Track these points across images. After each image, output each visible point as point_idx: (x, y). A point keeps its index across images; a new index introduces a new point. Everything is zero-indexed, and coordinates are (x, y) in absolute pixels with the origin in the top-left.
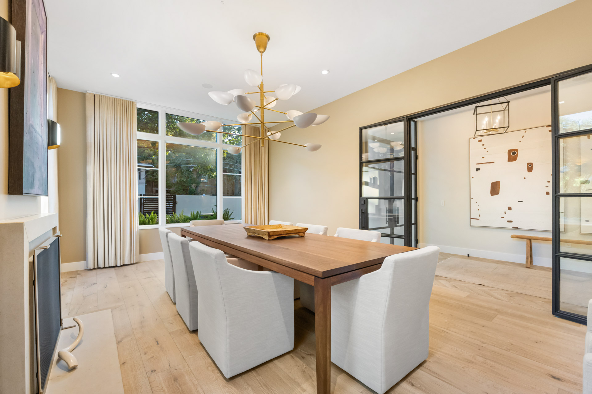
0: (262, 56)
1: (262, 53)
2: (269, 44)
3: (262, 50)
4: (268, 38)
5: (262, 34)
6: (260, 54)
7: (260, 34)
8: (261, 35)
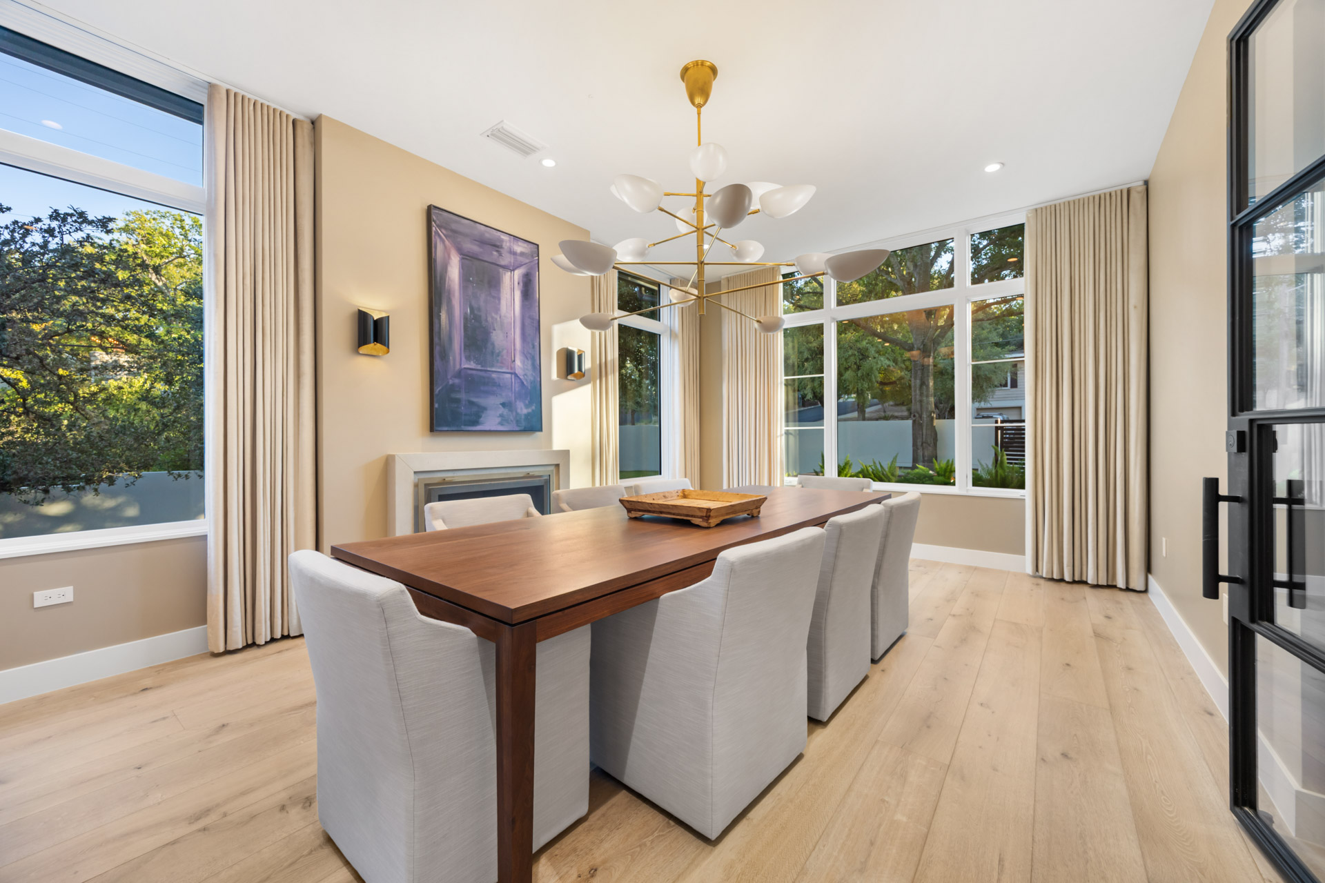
0: (699, 114)
1: (699, 106)
2: (716, 85)
3: (698, 100)
4: (714, 70)
5: (703, 63)
6: (695, 109)
7: (696, 64)
8: (700, 66)
